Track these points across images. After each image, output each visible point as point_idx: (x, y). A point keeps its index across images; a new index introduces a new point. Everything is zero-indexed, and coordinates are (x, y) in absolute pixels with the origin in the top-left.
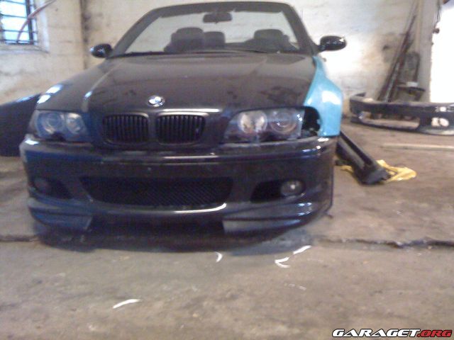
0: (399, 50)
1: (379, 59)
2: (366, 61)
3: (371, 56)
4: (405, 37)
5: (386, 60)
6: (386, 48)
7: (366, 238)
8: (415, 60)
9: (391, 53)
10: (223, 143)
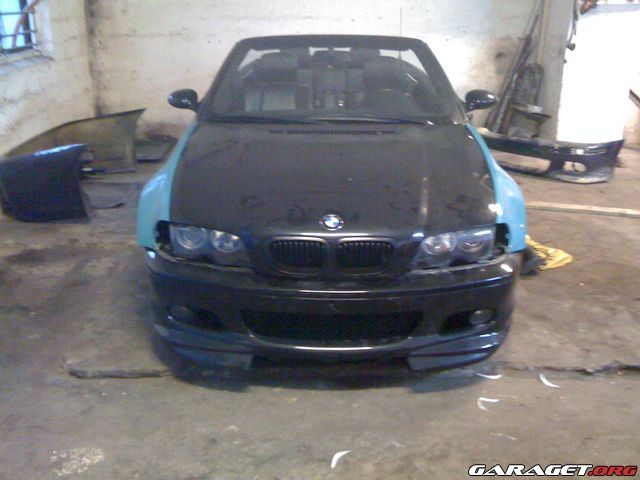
0: (517, 59)
1: (490, 69)
2: (474, 72)
3: (481, 66)
4: (523, 42)
5: (499, 71)
6: (499, 56)
7: (553, 364)
8: (537, 77)
9: (506, 62)
10: (409, 270)
